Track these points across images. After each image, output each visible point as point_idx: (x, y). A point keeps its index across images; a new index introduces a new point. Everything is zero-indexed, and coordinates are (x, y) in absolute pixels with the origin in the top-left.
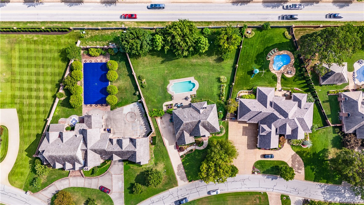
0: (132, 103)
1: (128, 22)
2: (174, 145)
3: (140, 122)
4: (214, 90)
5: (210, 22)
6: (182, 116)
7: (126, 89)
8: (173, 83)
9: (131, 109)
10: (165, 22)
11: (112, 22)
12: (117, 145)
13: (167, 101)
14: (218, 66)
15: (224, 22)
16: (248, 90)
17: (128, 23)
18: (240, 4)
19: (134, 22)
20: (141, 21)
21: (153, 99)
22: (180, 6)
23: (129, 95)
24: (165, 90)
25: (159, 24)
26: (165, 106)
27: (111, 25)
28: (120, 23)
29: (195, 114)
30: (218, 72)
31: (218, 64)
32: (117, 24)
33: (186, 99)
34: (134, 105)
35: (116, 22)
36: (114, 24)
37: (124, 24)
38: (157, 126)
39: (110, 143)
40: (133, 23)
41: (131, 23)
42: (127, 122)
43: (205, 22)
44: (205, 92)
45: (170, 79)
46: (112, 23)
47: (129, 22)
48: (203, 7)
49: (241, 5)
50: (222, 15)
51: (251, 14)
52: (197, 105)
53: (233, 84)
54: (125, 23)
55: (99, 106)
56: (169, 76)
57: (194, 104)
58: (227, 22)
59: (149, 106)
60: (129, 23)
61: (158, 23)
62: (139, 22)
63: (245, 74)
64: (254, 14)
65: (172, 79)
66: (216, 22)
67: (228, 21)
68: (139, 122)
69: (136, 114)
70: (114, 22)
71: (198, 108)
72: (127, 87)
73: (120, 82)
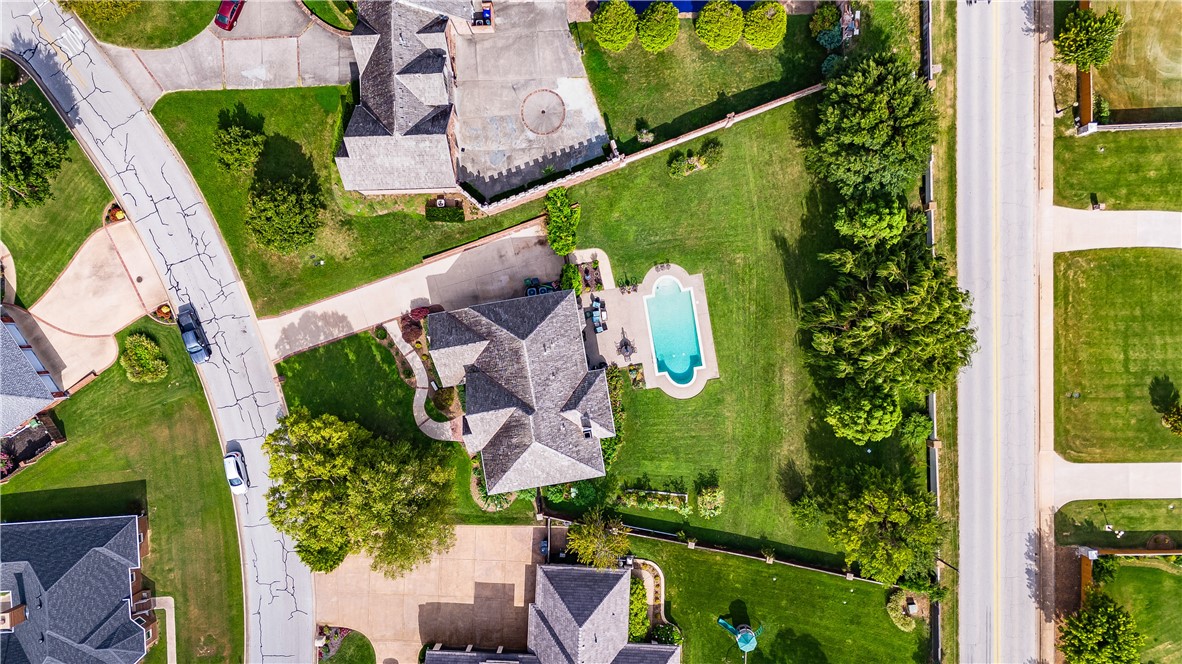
0: (606, 117)
1: (955, 89)
2: (428, 297)
3: (523, 150)
4: (665, 464)
5: (956, 444)
6: (550, 334)
7: (662, 87)
8: (691, 289)
9: (579, 112)
10: (953, 249)
11: (954, 20)
12: (419, 51)
13: (613, 267)
14: (768, 478)
15: (953, 500)
16: (668, 604)
18: (1034, 568)
19: (955, 116)
20: (960, 147)
21: (623, 204)
22: (1022, 315)
23: (638, 101)
24: (659, 257)
25: (945, 222)
26: (594, 257)
28: (949, 56)
29: (561, 389)
30: (741, 479)
31: (773, 479)
32: (943, 40)
33: (625, 346)
34: (594, 125)
35: (954, 36)
36: (943, 31)
37: (944, 72)
38: (506, 225)
39: (427, 22)
40: (950, 111)
41: (948, 103)
42: (523, 94)
43: (955, 420)
44: (655, 425)
45: (707, 275)
46: (948, 21)
47: (955, 96)
48: (1020, 412)
49: (1028, 571)
50: (987, 492)
51: (988, 615)
52: (601, 395)
53: (691, 545)
54: (949, 79)
56: (720, 272)
57: (602, 381)
58: (953, 513)
59: (590, 190)
60: (950, 95)
61: (948, 220)
63: (735, 590)
64: (988, 626)
65: (708, 283)
66: (956, 467)
67: (958, 517)
68: (524, 145)
69: (555, 135)
70: (954, 30)
71: (587, 401)
72: (669, 90)
73: (694, 61)
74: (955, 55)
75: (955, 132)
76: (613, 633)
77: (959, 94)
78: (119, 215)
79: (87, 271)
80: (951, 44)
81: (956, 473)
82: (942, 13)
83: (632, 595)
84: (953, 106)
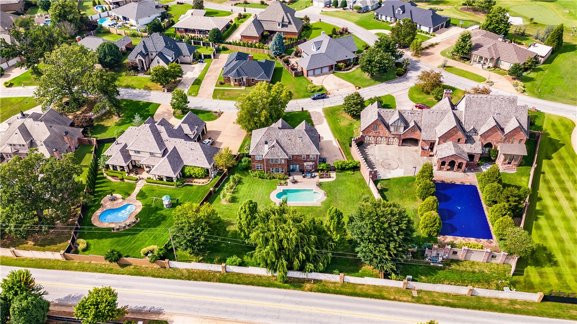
1: (404, 301)
2: (324, 140)
3: (375, 158)
4: (245, 189)
5: (219, 282)
6: (305, 140)
7: (402, 197)
9: (390, 173)
10: (319, 291)
11: (443, 305)
13: (328, 182)
15: (193, 278)
16: (192, 185)
17: (405, 299)
18: (145, 309)
19: (390, 299)
20: (373, 300)
21: (353, 186)
22: (278, 318)
23: (396, 190)
25: (333, 288)
26: (332, 177)
27: (443, 299)
28: (422, 300)
29: (284, 141)
30: (231, 210)
31: (228, 219)
33: (295, 182)
34: (385, 176)
35: (433, 304)
37: (413, 297)
40: (392, 297)
41: (397, 297)
42: (397, 160)
43: (232, 283)
45: (320, 207)
46: (442, 303)
47: (400, 301)
48: (227, 311)
53: (211, 189)
54: (410, 299)
55: (449, 181)
56: (321, 210)
58: (186, 277)
60: (401, 299)
61: (334, 290)
62: (378, 298)
65: (317, 207)
66: (208, 281)
67: (183, 279)
68: (377, 159)
69: (381, 166)
70: (437, 305)
71: (278, 148)
72: (400, 199)
73: (413, 207)
74: (423, 304)
75: (381, 299)
76: (191, 158)
77: (402, 303)
78: (357, 88)
79: (341, 82)
80: (429, 302)
81: (205, 281)
82: (446, 300)
83: (202, 168)
84: (395, 299)
